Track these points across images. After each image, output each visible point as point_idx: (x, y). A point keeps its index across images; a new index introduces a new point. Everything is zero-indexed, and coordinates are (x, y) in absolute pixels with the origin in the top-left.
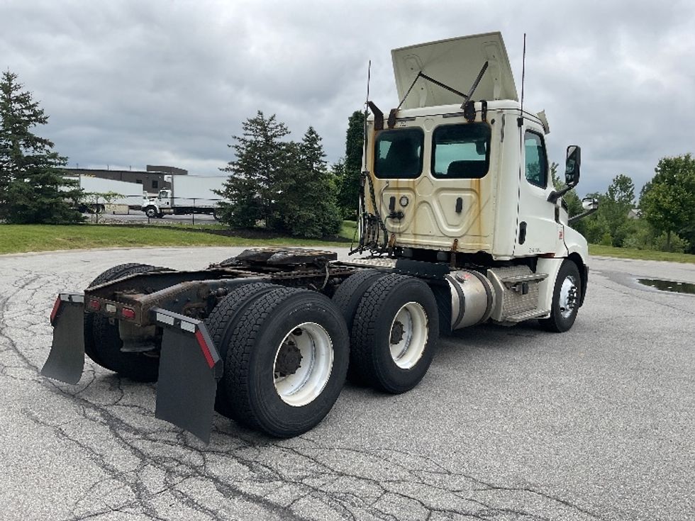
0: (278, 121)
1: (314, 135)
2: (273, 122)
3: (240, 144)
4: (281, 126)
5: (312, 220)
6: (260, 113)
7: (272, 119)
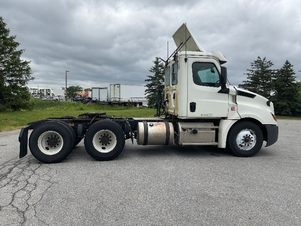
0: (267, 60)
1: (289, 65)
2: (265, 61)
3: (250, 73)
4: (269, 62)
5: (285, 106)
6: (259, 58)
7: (264, 59)
